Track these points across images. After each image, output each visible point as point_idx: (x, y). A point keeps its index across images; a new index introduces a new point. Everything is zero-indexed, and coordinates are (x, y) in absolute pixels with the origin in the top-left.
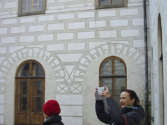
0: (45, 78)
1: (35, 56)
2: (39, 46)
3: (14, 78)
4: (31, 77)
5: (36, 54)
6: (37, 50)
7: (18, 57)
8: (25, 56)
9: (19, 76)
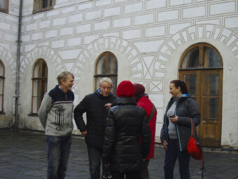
0: (222, 69)
1: (208, 36)
2: (213, 22)
3: (177, 70)
4: (202, 68)
5: (208, 34)
6: (210, 28)
7: (182, 39)
8: (193, 38)
9: (184, 67)
